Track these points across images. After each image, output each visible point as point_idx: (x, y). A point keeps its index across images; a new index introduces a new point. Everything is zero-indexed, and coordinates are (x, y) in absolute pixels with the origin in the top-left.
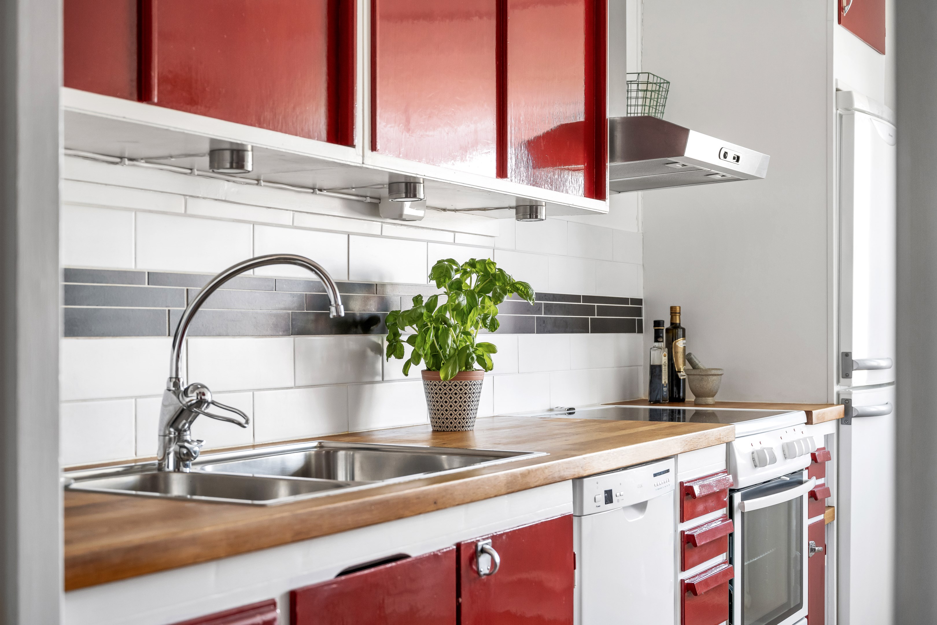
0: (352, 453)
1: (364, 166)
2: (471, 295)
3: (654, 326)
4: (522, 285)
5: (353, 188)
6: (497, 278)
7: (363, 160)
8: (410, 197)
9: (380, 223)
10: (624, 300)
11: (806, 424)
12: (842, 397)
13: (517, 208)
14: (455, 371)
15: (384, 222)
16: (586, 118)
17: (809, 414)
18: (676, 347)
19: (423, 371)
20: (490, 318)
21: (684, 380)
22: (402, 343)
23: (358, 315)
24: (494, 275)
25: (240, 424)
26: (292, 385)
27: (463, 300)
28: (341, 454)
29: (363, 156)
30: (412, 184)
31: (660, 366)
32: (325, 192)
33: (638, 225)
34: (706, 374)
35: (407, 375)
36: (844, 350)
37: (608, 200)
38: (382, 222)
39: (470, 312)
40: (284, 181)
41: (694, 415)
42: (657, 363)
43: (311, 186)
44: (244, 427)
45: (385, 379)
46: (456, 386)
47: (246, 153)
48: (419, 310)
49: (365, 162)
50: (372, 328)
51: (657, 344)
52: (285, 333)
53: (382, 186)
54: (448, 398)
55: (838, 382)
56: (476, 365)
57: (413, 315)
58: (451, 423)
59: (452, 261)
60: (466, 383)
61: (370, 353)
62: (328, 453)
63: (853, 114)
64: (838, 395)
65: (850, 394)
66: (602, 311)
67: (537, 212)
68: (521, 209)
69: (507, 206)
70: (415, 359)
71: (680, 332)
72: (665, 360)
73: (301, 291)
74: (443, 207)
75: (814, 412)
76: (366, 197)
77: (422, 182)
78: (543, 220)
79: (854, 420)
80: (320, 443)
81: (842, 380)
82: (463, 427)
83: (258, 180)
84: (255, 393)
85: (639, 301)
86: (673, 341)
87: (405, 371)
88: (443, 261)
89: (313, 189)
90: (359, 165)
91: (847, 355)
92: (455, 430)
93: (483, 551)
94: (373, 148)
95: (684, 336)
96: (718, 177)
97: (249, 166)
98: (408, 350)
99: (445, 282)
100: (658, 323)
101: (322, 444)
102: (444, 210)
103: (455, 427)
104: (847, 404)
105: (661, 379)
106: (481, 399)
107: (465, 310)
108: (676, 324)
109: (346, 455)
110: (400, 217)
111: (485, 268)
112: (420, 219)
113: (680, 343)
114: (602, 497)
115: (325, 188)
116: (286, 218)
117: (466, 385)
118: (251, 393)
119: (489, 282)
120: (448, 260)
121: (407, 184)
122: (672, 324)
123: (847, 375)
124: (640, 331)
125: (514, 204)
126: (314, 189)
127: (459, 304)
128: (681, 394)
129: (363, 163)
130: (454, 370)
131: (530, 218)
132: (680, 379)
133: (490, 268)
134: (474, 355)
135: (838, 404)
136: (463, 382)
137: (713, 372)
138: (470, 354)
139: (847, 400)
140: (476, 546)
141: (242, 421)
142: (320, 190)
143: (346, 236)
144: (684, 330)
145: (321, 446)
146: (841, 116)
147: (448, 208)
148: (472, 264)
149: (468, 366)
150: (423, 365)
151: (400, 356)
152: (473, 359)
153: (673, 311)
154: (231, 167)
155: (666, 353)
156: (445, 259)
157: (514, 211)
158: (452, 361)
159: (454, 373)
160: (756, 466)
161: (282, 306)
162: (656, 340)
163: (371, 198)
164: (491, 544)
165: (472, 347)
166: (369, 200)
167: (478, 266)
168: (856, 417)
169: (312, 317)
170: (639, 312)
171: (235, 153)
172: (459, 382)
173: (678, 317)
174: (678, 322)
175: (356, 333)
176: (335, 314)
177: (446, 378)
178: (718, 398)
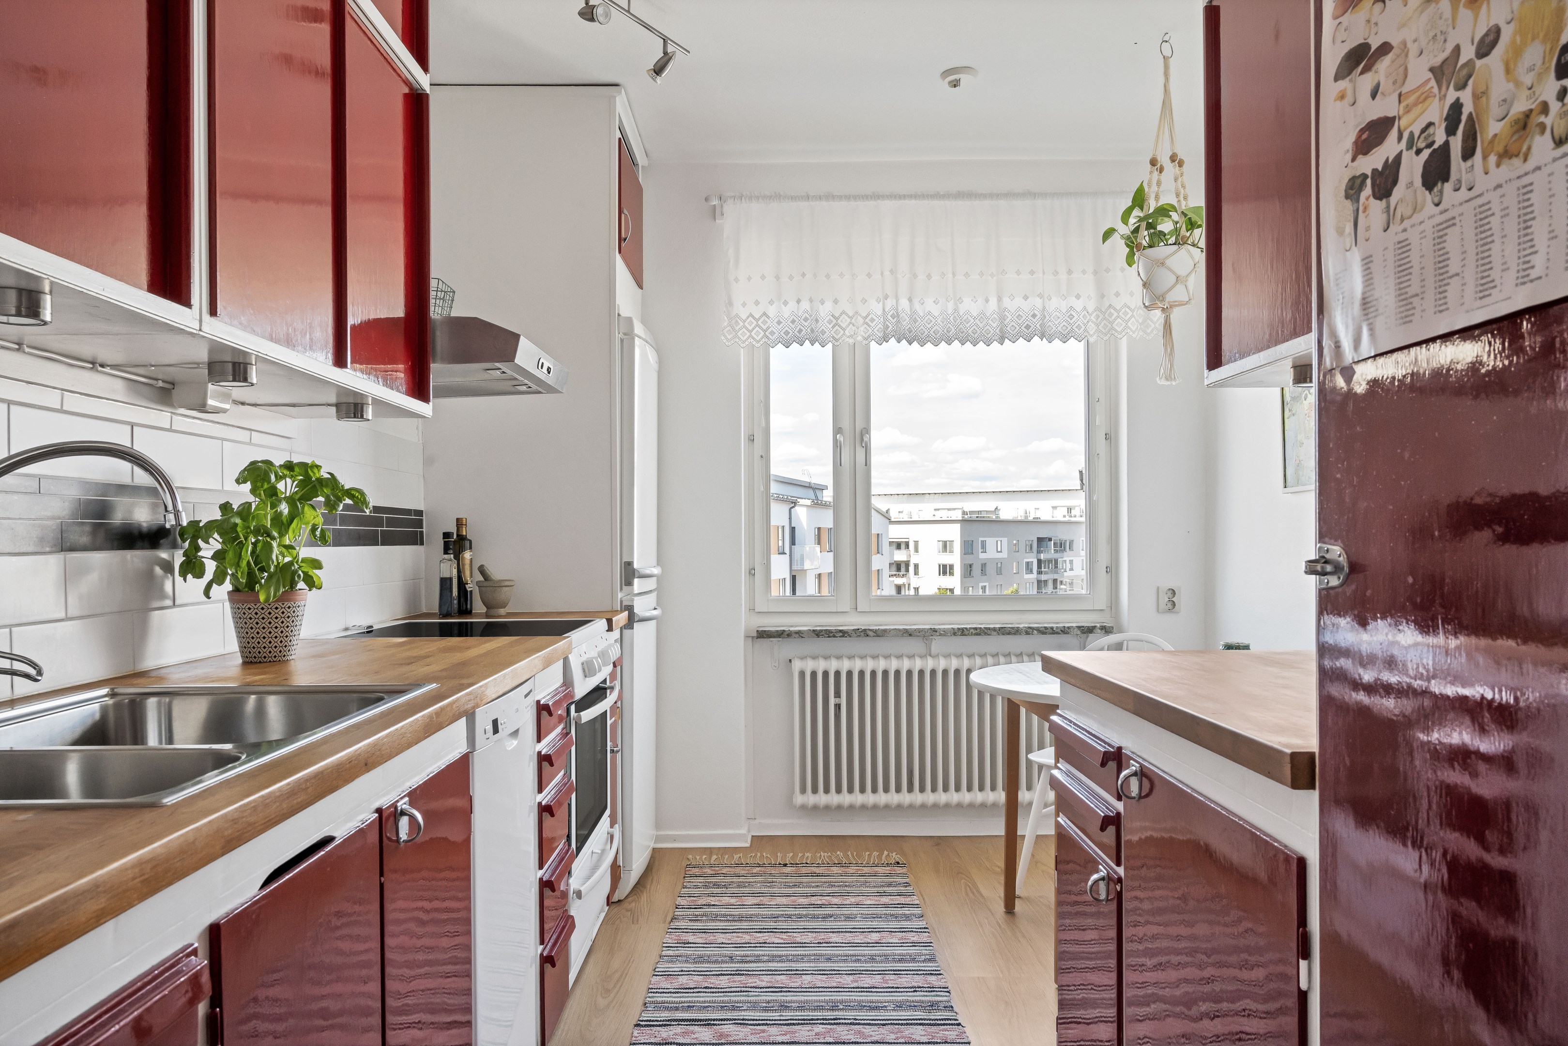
0: (167, 700)
1: (201, 333)
2: (291, 501)
3: (444, 538)
4: (358, 492)
5: (153, 366)
6: (324, 483)
7: (201, 325)
8: (240, 381)
9: (169, 414)
10: (408, 512)
11: (607, 631)
12: (625, 603)
13: (337, 405)
14: (279, 591)
15: (174, 413)
16: (407, 313)
17: (610, 622)
18: (463, 558)
19: (229, 593)
20: (319, 530)
21: (471, 591)
22: (203, 559)
23: (145, 525)
24: (320, 481)
25: (27, 676)
26: (62, 615)
27: (284, 508)
28: (152, 702)
29: (201, 321)
30: (242, 365)
31: (451, 579)
32: (107, 370)
33: (418, 435)
34: (499, 585)
35: (209, 598)
36: (625, 559)
37: (431, 403)
38: (172, 413)
39: (291, 522)
40: (54, 350)
41: (484, 628)
42: (447, 575)
43: (90, 359)
44: (36, 680)
45: (178, 602)
46: (277, 608)
47: (42, 296)
48: (232, 520)
49: (203, 328)
50: (161, 541)
51: (446, 556)
52: (54, 549)
53: (196, 366)
54: (267, 623)
55: (621, 589)
56: (301, 585)
57: (225, 526)
58: (270, 652)
59: (268, 463)
60: (289, 605)
61: (158, 570)
62: (133, 702)
63: (633, 339)
64: (621, 602)
65: (633, 600)
66: (391, 522)
67: (362, 411)
68: (344, 408)
69: (324, 403)
70: (219, 578)
71: (467, 544)
72: (455, 572)
73: (74, 493)
74: (242, 400)
75: (614, 619)
76: (157, 380)
77: (254, 363)
78: (369, 420)
79: (635, 625)
80: (112, 689)
81: (624, 587)
82: (284, 656)
83: (20, 344)
84: (14, 629)
85: (420, 513)
86: (460, 554)
87: (207, 592)
88: (258, 462)
89: (93, 363)
90: (195, 331)
91: (629, 564)
92: (275, 660)
93: (403, 813)
94: (213, 312)
95: (471, 548)
96: (524, 388)
97: (47, 315)
98: (211, 567)
99: (262, 487)
100: (446, 535)
101: (115, 690)
102: (243, 404)
103: (275, 657)
104: (630, 609)
105: (451, 592)
106: (304, 623)
107: (285, 520)
108: (463, 535)
109: (159, 703)
110: (202, 407)
111: (307, 472)
112: (225, 411)
113: (467, 555)
114: (490, 728)
115: (109, 364)
116: (52, 399)
117: (289, 607)
118: (8, 630)
119: (311, 488)
120: (263, 462)
121: (234, 364)
122: (458, 535)
123: (629, 583)
124: (422, 544)
125: (333, 400)
126: (95, 364)
127: (281, 513)
128: (469, 606)
129: (200, 330)
130: (277, 590)
131: (355, 417)
132: (467, 591)
133: (313, 472)
134: (300, 572)
135: (622, 611)
136: (286, 603)
137: (506, 583)
138: (296, 572)
139: (630, 606)
140: (396, 808)
141: (32, 672)
142: (102, 366)
143: (129, 428)
144: (470, 541)
145: (113, 695)
146: (622, 341)
147: (247, 402)
148: (289, 466)
149: (293, 584)
150: (228, 586)
151: (200, 574)
152: (299, 576)
153: (459, 523)
154: (18, 314)
155: (455, 565)
156: (259, 460)
157: (334, 409)
158: (274, 580)
159: (278, 594)
160: (586, 676)
161: (49, 514)
162: (446, 552)
163: (163, 381)
164: (408, 803)
165: (297, 562)
166: (160, 384)
167: (297, 469)
168: (637, 621)
169: (87, 529)
170: (420, 524)
171: (24, 294)
172: (280, 604)
173: (464, 529)
174: (464, 534)
175: (143, 548)
176: (174, 523)
177: (267, 600)
178: (509, 609)
